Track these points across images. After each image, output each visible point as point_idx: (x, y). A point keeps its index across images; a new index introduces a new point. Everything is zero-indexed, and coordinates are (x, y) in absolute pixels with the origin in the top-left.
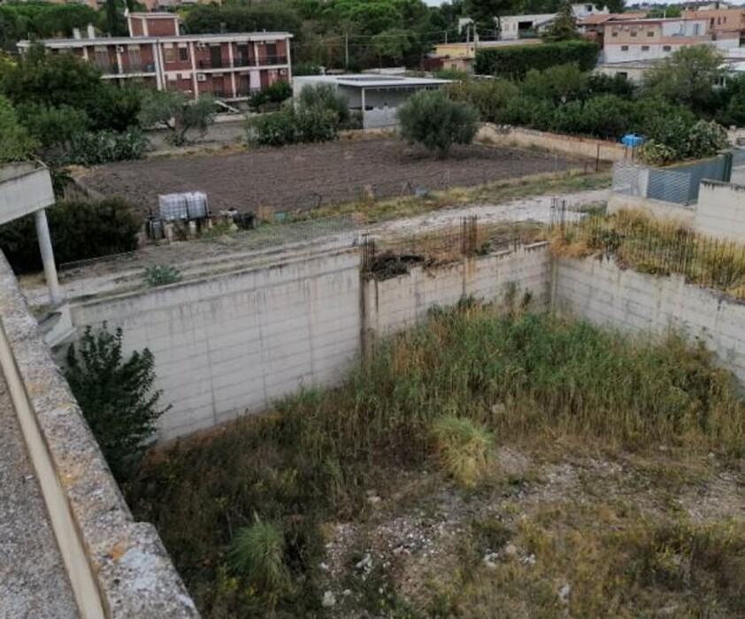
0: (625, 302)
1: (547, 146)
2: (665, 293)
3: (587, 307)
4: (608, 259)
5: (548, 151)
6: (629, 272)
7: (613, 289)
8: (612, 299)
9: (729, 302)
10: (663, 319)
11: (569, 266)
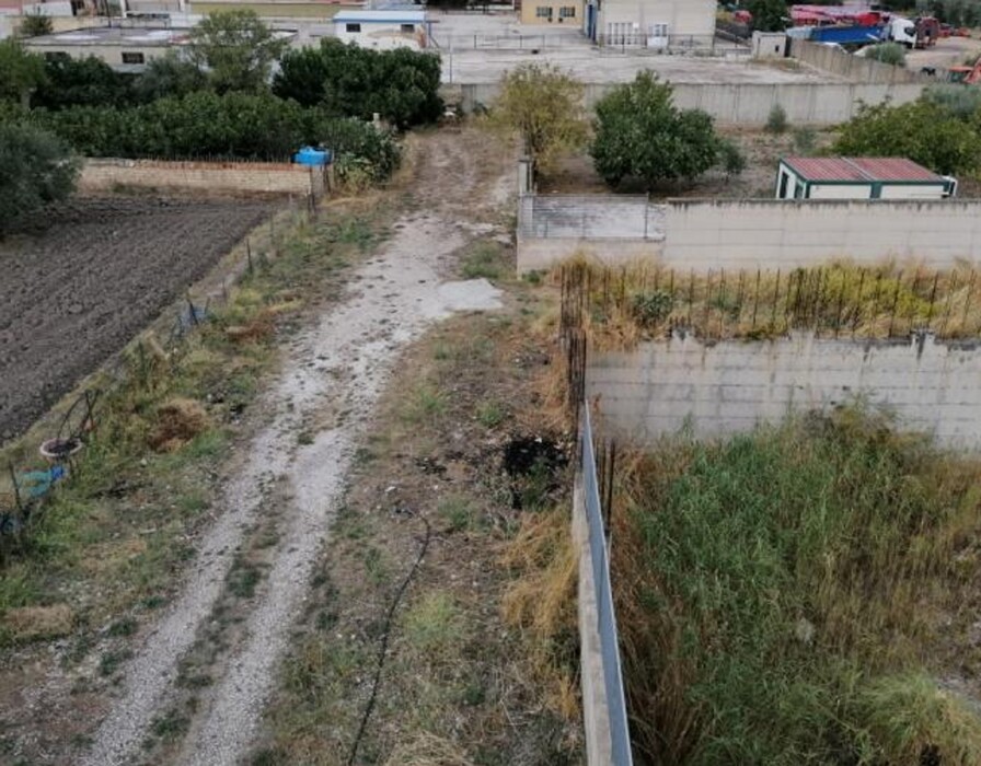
0: (715, 390)
1: (153, 182)
2: (783, 360)
3: (644, 415)
4: (682, 337)
5: (154, 190)
6: (721, 347)
7: (694, 377)
8: (692, 391)
9: (879, 347)
10: (781, 395)
11: (604, 365)
